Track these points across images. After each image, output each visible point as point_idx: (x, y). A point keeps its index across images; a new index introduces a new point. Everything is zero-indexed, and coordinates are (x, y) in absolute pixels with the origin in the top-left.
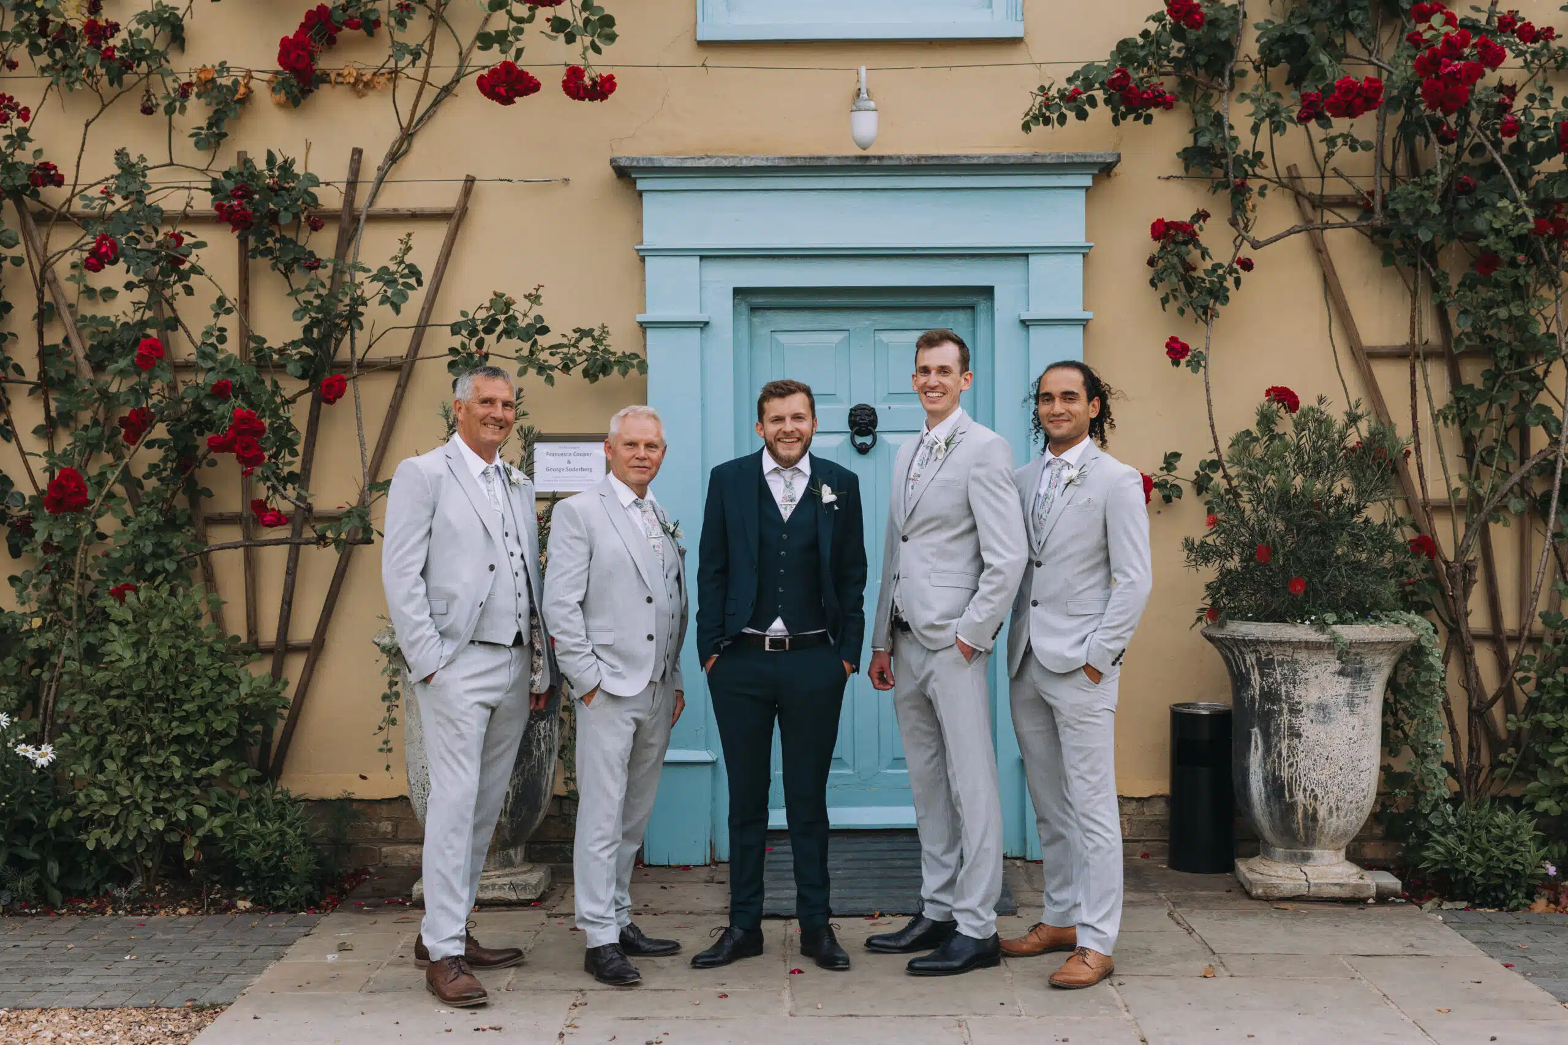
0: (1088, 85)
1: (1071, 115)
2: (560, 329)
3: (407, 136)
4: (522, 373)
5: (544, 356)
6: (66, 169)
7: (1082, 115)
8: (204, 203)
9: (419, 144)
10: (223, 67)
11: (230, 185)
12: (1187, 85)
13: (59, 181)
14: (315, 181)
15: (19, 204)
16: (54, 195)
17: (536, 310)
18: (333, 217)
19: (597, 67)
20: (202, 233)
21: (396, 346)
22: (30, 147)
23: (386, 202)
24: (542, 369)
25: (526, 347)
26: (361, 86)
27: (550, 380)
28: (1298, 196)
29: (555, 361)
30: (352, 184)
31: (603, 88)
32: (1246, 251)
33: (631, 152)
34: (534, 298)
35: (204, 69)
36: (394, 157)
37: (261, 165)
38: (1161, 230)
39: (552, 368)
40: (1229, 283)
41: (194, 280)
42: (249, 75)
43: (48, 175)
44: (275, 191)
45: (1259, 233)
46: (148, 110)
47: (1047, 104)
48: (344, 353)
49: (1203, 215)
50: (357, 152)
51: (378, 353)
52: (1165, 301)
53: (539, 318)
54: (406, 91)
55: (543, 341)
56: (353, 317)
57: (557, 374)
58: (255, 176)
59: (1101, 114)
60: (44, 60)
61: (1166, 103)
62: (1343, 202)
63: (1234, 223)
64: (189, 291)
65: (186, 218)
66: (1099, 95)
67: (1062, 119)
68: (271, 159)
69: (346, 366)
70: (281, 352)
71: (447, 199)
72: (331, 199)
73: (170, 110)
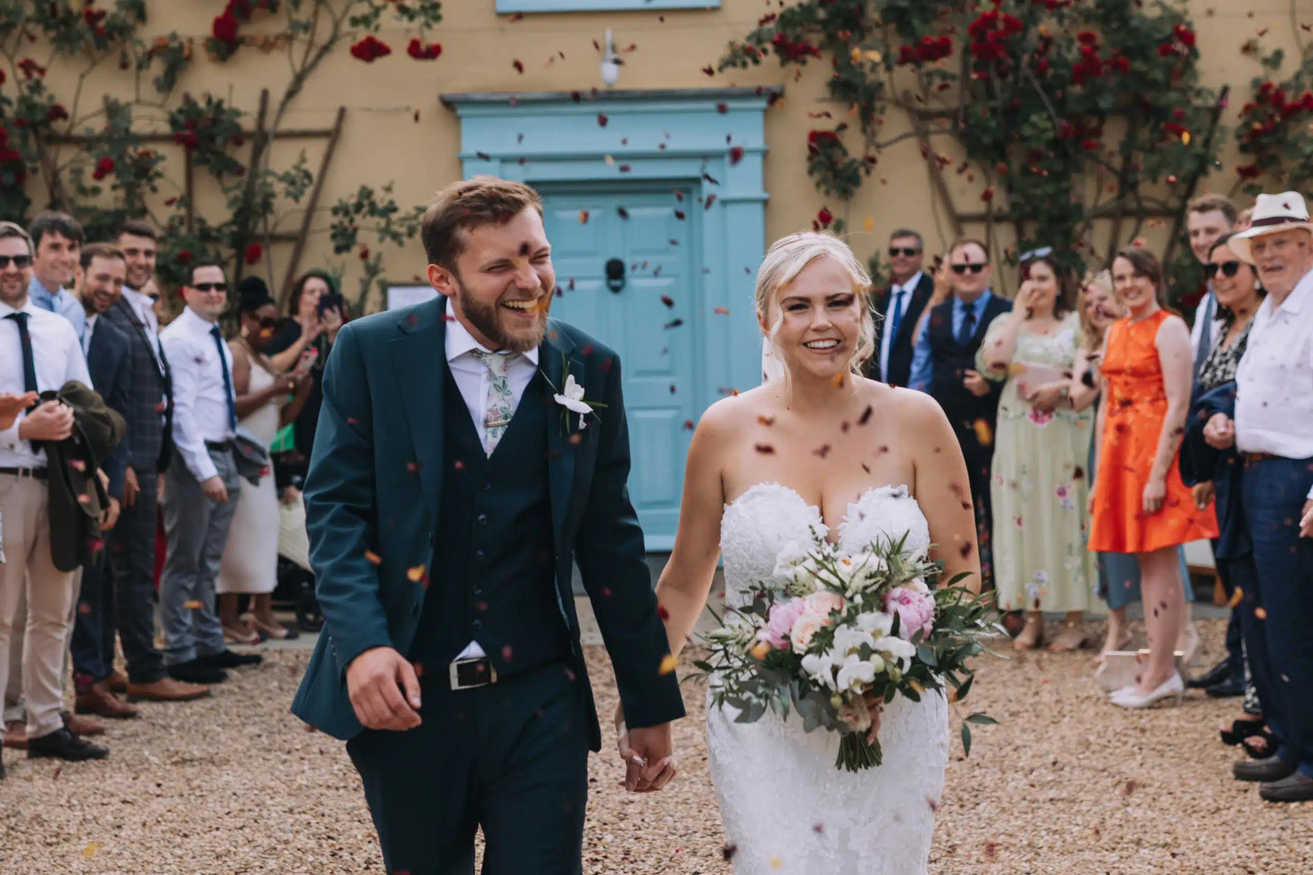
0: (760, 41)
1: (749, 61)
2: (405, 208)
3: (299, 79)
4: (381, 240)
5: (395, 228)
6: (69, 109)
7: (756, 62)
8: (164, 128)
9: (308, 85)
10: (174, 36)
11: (181, 118)
12: (831, 39)
13: (65, 116)
14: (237, 113)
15: (36, 132)
16: (60, 126)
17: (389, 197)
18: (249, 135)
19: (430, 38)
20: (161, 149)
21: (293, 224)
22: (45, 94)
23: (286, 124)
24: (395, 236)
25: (383, 222)
26: (267, 46)
27: (401, 244)
28: (911, 111)
29: (403, 230)
30: (262, 113)
31: (434, 52)
32: (873, 152)
33: (452, 89)
34: (388, 189)
35: (160, 39)
36: (291, 94)
37: (202, 104)
38: (814, 136)
39: (401, 235)
40: (862, 171)
41: (158, 182)
42: (191, 40)
43: (58, 112)
44: (215, 121)
45: (881, 139)
46: (124, 66)
47: (734, 54)
48: (260, 229)
49: (843, 127)
50: (265, 92)
51: (281, 229)
52: (818, 185)
53: (391, 202)
54: (298, 50)
55: (394, 217)
56: (266, 206)
57: (405, 239)
58: (200, 112)
59: (771, 59)
60: (52, 34)
61: (814, 53)
62: (941, 114)
63: (864, 131)
64: (154, 190)
65: (155, 138)
66: (769, 47)
67: (744, 65)
68: (209, 101)
69: (261, 238)
70: (219, 230)
71: (327, 122)
72: (248, 123)
73: (140, 67)
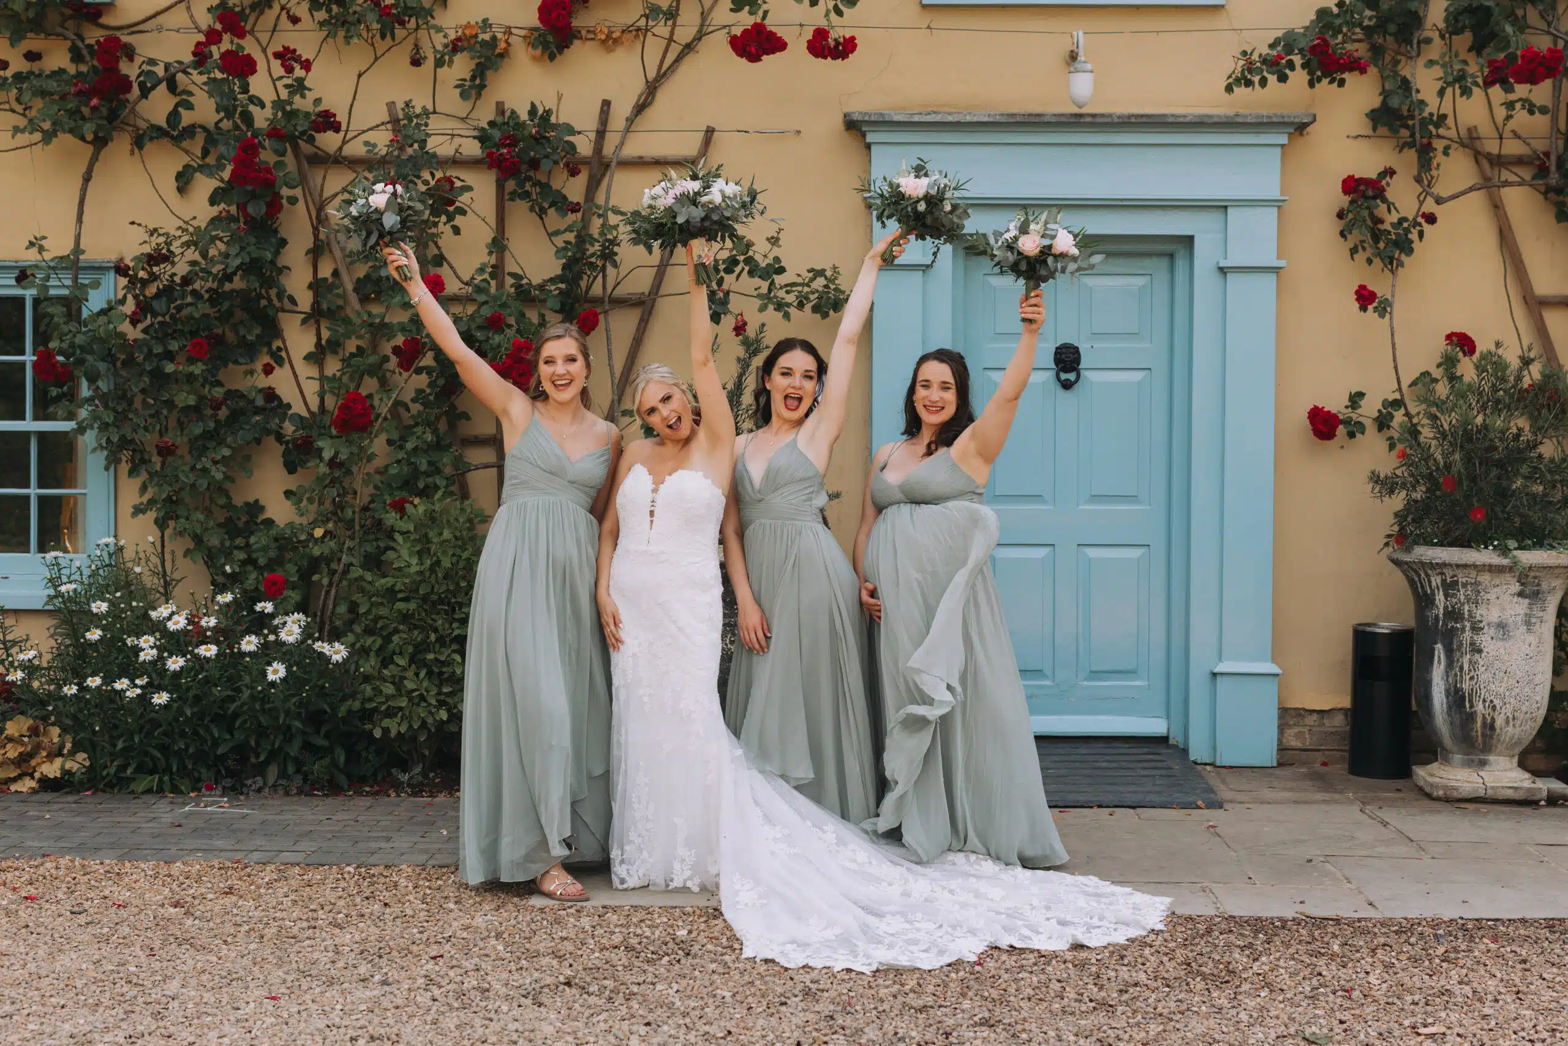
0: (1289, 50)
1: (1272, 79)
2: (795, 269)
3: (652, 88)
4: (763, 309)
5: (781, 294)
6: (341, 117)
7: (1283, 78)
8: (473, 149)
9: (661, 95)
10: (486, 24)
11: (497, 134)
12: (1377, 51)
13: (337, 128)
14: (572, 131)
15: (296, 149)
16: (329, 141)
17: (776, 252)
18: (586, 161)
19: (839, 30)
20: (469, 177)
21: (639, 283)
22: (310, 96)
23: (634, 148)
24: (780, 306)
25: (765, 285)
26: (610, 42)
27: (787, 316)
28: (1478, 155)
29: (791, 298)
30: (601, 134)
31: (845, 48)
32: (1430, 206)
33: (861, 106)
34: (774, 241)
35: (468, 26)
36: (640, 108)
37: (524, 116)
38: (1351, 185)
39: (789, 305)
40: (1414, 236)
41: (459, 220)
42: (508, 31)
43: (327, 121)
44: (539, 139)
45: (1442, 189)
46: (416, 62)
47: (1250, 67)
48: (597, 290)
49: (1390, 172)
50: (606, 104)
51: (621, 291)
52: (1353, 251)
53: (777, 259)
54: (654, 48)
55: (779, 280)
56: (608, 255)
57: (792, 311)
58: (520, 125)
59: (1299, 77)
60: (322, 15)
61: (1357, 66)
62: (1520, 161)
63: (1418, 180)
64: (456, 230)
65: (456, 162)
66: (1297, 60)
67: (1263, 82)
68: (533, 111)
69: (599, 301)
70: (541, 287)
71: (689, 146)
72: (584, 146)
73: (439, 63)
